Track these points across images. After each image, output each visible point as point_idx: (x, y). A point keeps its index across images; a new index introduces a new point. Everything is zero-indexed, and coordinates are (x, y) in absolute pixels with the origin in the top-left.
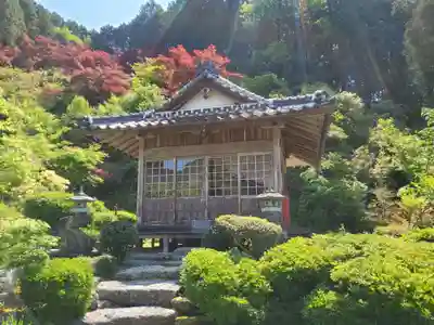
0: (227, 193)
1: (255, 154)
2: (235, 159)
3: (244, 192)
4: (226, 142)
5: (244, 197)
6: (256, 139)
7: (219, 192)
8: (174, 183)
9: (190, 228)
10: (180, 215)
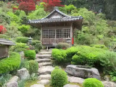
0: (60, 37)
1: (67, 29)
2: (62, 30)
3: (64, 37)
4: (60, 26)
5: (64, 38)
6: (67, 25)
7: (59, 37)
8: (49, 33)
9: (52, 45)
10: (50, 42)
